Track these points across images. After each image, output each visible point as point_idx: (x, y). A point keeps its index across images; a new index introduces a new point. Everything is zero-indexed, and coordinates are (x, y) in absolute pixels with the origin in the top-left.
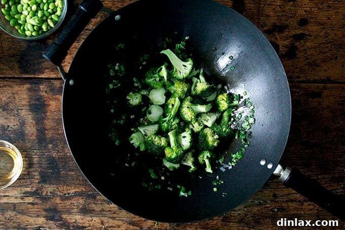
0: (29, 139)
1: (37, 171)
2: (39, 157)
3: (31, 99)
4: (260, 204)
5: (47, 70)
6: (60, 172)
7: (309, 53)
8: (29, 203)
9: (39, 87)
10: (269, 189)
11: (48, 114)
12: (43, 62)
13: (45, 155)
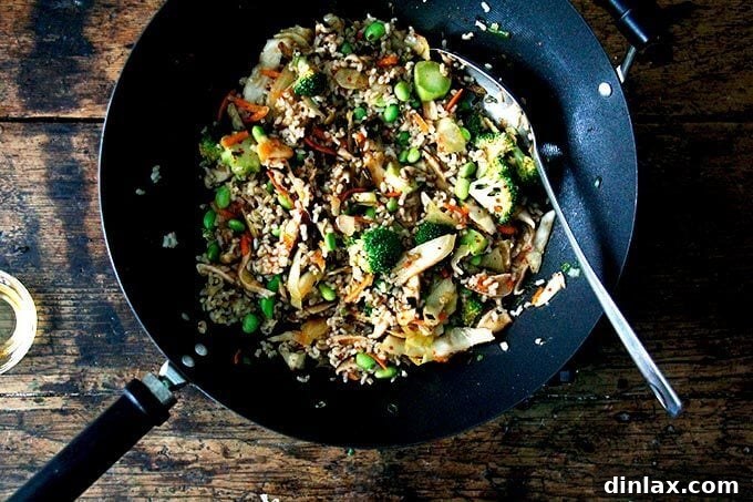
0: (49, 262)
1: (70, 336)
2: (74, 305)
3: (50, 168)
4: (589, 404)
5: (86, 101)
6: (127, 337)
7: (703, 49)
8: (54, 411)
9: (69, 141)
10: (608, 370)
11: (92, 204)
12: (77, 81)
13: (88, 299)
